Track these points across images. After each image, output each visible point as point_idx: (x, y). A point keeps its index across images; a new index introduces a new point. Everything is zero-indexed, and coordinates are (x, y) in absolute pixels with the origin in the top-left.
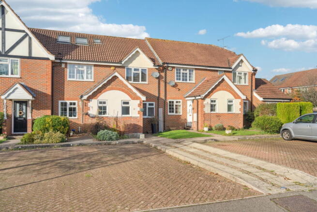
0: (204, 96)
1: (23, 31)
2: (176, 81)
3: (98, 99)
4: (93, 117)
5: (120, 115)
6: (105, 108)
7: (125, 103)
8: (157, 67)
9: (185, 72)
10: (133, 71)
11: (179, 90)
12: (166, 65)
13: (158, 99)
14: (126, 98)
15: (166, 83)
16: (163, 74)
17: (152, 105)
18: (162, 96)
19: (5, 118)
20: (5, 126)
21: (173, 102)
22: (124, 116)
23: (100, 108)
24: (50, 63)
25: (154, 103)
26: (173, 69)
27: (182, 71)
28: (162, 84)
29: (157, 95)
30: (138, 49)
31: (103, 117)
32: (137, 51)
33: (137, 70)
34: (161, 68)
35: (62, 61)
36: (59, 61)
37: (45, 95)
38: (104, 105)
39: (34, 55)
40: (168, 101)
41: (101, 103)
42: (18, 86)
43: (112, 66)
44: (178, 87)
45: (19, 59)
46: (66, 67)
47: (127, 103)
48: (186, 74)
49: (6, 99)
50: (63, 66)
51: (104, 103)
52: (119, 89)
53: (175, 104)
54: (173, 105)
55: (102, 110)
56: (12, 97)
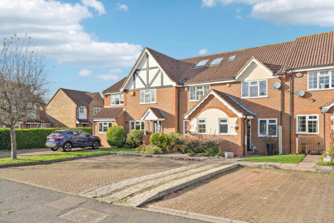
0: (328, 108)
1: (157, 67)
2: (309, 90)
3: (198, 118)
4: (193, 135)
5: (217, 133)
6: (204, 126)
7: (222, 121)
8: (278, 77)
9: (325, 75)
10: (250, 85)
11: (314, 101)
12: (290, 72)
13: (281, 114)
14: (224, 115)
15: (292, 93)
16: (288, 83)
17: (274, 121)
18: (287, 110)
19: (145, 134)
20: (144, 140)
21: (304, 118)
22: (221, 134)
23: (200, 126)
24: (175, 89)
25: (276, 119)
26: (305, 75)
27: (319, 75)
28: (287, 96)
29: (280, 110)
30: (254, 60)
31: (202, 135)
32: (253, 62)
33: (255, 83)
34: (284, 76)
35: (184, 86)
36: (181, 86)
37: (171, 116)
38: (203, 123)
39: (164, 84)
40: (297, 116)
41: (200, 121)
42: (150, 110)
43: (227, 83)
44: (312, 98)
45: (155, 89)
46: (188, 90)
47: (225, 121)
48: (328, 77)
49: (144, 120)
50: (186, 89)
51: (204, 121)
52: (217, 107)
53: (307, 119)
54: (304, 122)
55: (202, 128)
56: (147, 118)
